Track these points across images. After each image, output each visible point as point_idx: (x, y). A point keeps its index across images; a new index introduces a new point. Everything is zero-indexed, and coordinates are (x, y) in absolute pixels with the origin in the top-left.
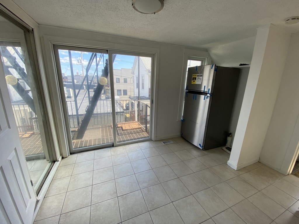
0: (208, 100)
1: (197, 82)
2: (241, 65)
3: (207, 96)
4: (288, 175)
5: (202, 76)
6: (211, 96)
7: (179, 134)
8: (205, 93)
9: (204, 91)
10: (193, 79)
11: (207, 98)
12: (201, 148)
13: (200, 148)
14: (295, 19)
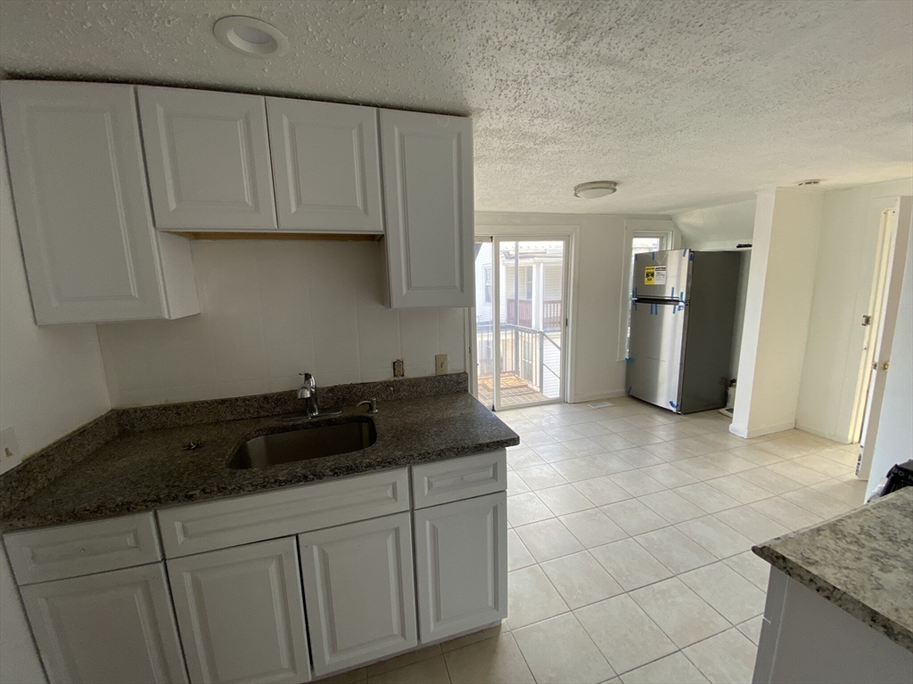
0: (681, 313)
1: (656, 281)
2: (739, 246)
3: (680, 307)
4: (852, 443)
5: (664, 269)
6: (686, 305)
7: (621, 390)
8: (674, 301)
9: (672, 297)
10: (648, 275)
11: (679, 310)
12: (674, 410)
13: (671, 411)
14: (810, 183)
